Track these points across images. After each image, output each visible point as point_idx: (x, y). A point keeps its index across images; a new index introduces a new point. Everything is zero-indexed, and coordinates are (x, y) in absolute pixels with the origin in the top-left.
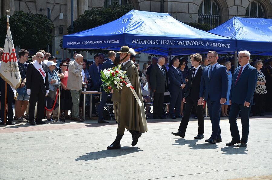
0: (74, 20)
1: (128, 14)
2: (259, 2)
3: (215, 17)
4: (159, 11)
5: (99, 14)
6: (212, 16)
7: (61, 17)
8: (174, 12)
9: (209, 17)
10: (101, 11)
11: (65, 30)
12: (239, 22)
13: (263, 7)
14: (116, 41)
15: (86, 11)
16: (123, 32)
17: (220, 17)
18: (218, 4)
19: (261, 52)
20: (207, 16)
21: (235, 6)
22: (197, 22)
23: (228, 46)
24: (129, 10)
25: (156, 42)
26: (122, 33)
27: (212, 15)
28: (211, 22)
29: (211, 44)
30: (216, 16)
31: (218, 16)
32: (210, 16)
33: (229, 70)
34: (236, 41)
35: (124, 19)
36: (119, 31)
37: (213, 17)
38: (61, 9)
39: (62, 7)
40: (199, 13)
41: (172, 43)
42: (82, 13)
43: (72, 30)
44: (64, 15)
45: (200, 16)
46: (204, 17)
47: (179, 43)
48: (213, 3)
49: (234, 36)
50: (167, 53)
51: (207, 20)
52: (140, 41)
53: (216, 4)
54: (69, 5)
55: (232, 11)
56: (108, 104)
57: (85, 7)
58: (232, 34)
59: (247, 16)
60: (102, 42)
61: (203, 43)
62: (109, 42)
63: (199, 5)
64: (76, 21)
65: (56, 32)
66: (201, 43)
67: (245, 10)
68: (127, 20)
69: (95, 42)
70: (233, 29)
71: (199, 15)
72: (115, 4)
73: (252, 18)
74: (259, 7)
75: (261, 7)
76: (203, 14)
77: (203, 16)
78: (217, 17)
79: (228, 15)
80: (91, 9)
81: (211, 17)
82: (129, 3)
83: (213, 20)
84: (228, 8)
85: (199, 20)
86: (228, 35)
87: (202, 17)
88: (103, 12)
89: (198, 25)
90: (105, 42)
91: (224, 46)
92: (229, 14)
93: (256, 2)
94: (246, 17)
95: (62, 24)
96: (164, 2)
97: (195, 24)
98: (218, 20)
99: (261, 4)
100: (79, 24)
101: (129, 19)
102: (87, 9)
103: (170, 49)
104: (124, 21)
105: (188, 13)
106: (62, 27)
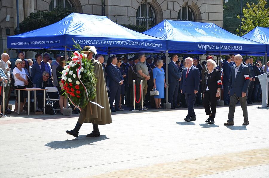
0: (20, 23)
2: (189, 7)
3: (151, 20)
4: (101, 14)
5: (44, 17)
6: (148, 19)
7: (8, 19)
8: (115, 15)
9: (146, 20)
10: (46, 14)
11: (11, 31)
12: (170, 24)
13: (192, 11)
14: (56, 42)
15: (31, 14)
16: (64, 33)
17: (156, 20)
18: (153, 8)
19: (189, 51)
20: (144, 19)
21: (168, 10)
22: (135, 24)
23: (160, 46)
24: (70, 13)
25: (96, 42)
26: (63, 34)
27: (148, 17)
28: (147, 24)
30: (152, 19)
31: (153, 19)
32: (146, 19)
33: (162, 67)
34: (167, 41)
35: (65, 21)
36: (60, 32)
37: (149, 20)
38: (8, 11)
39: (9, 9)
40: (136, 16)
41: (111, 43)
42: (28, 15)
43: (19, 32)
44: (10, 17)
45: (138, 19)
46: (142, 19)
47: (117, 42)
48: (149, 7)
49: (165, 37)
50: (107, 52)
51: (144, 23)
52: (81, 42)
53: (151, 8)
54: (15, 8)
55: (165, 14)
57: (31, 10)
58: (163, 35)
59: (179, 19)
60: (43, 42)
61: (138, 43)
62: (50, 42)
63: (137, 9)
64: (22, 23)
65: (4, 33)
66: (137, 43)
67: (177, 14)
68: (67, 23)
69: (37, 43)
70: (164, 30)
71: (137, 18)
72: (59, 8)
73: (183, 21)
74: (189, 11)
75: (191, 11)
76: (141, 17)
77: (141, 18)
78: (153, 20)
79: (163, 18)
80: (36, 11)
81: (147, 20)
82: (73, 6)
83: (149, 23)
84: (162, 11)
85: (137, 22)
86: (160, 36)
87: (140, 19)
88: (48, 14)
89: (136, 26)
90: (47, 42)
91: (157, 45)
92: (164, 17)
93: (186, 7)
95: (9, 25)
96: (105, 5)
97: (133, 25)
98: (154, 23)
99: (190, 8)
100: (25, 26)
101: (69, 22)
102: (33, 12)
103: (109, 48)
104: (65, 23)
105: (127, 16)
106: (9, 28)
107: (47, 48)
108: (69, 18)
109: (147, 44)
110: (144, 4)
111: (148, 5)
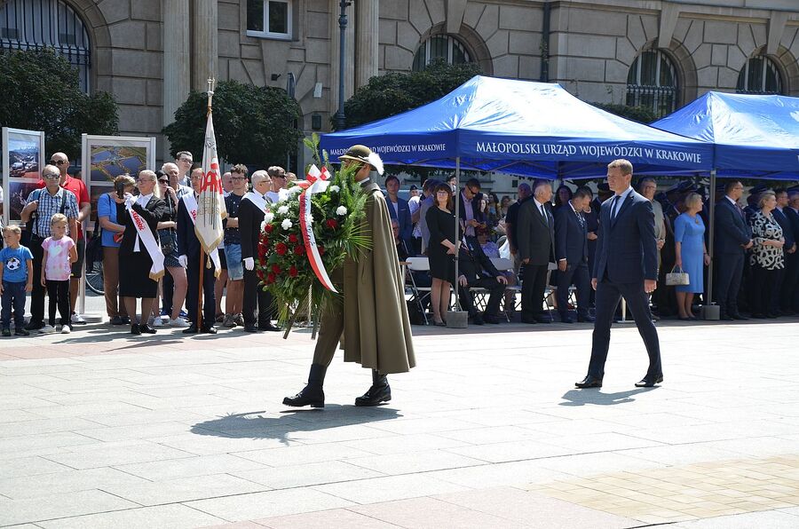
0: (346, 100)
1: (467, 85)
2: (768, 58)
3: (666, 92)
4: (538, 77)
5: (402, 86)
6: (659, 89)
7: (318, 93)
8: (572, 81)
9: (652, 91)
10: (406, 79)
11: (325, 122)
12: (723, 103)
13: (777, 68)
14: (437, 147)
15: (373, 80)
16: (455, 127)
17: (678, 91)
18: (672, 62)
19: (772, 172)
20: (649, 89)
21: (712, 65)
22: (624, 103)
23: (696, 158)
24: (469, 77)
25: (532, 149)
26: (452, 127)
27: (658, 86)
28: (656, 103)
29: (658, 154)
30: (667, 90)
31: (671, 90)
32: (654, 89)
34: (715, 146)
35: (458, 95)
36: (446, 125)
37: (661, 91)
38: (319, 75)
39: (321, 70)
40: (628, 83)
41: (568, 151)
42: (364, 82)
43: (342, 122)
44: (323, 88)
45: (632, 90)
46: (642, 91)
47: (584, 150)
48: (662, 60)
49: (708, 135)
50: (556, 173)
51: (647, 99)
52: (494, 147)
53: (668, 62)
54: (336, 65)
55: (704, 78)
56: (419, 289)
57: (372, 71)
58: (705, 131)
59: (739, 89)
60: (406, 149)
61: (638, 152)
62: (423, 148)
63: (630, 65)
64: (350, 101)
65: (307, 126)
66: (635, 152)
67: (735, 76)
68: (463, 101)
69: (392, 149)
70: (706, 119)
71: (629, 88)
72: (438, 63)
73: (751, 93)
74: (769, 69)
75: (773, 68)
76: (639, 85)
77: (639, 88)
78: (670, 92)
79: (697, 87)
80: (383, 73)
81: (656, 91)
82: (471, 60)
83: (661, 99)
84: (696, 70)
85: (630, 97)
86: (695, 133)
87: (637, 90)
88: (411, 81)
89: (626, 109)
90: (414, 148)
91: (688, 157)
92: (699, 85)
93: (761, 58)
94: (738, 93)
95: (320, 107)
96: (549, 57)
97: (620, 106)
98: (674, 99)
99: (772, 61)
100: (355, 108)
101: (468, 98)
102: (376, 74)
103: (561, 163)
104: (457, 103)
105: (605, 82)
106: (320, 114)
107: (410, 161)
108: (467, 88)
109: (661, 154)
110: (650, 51)
111: (659, 53)
